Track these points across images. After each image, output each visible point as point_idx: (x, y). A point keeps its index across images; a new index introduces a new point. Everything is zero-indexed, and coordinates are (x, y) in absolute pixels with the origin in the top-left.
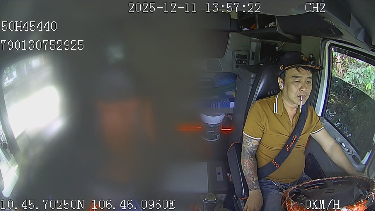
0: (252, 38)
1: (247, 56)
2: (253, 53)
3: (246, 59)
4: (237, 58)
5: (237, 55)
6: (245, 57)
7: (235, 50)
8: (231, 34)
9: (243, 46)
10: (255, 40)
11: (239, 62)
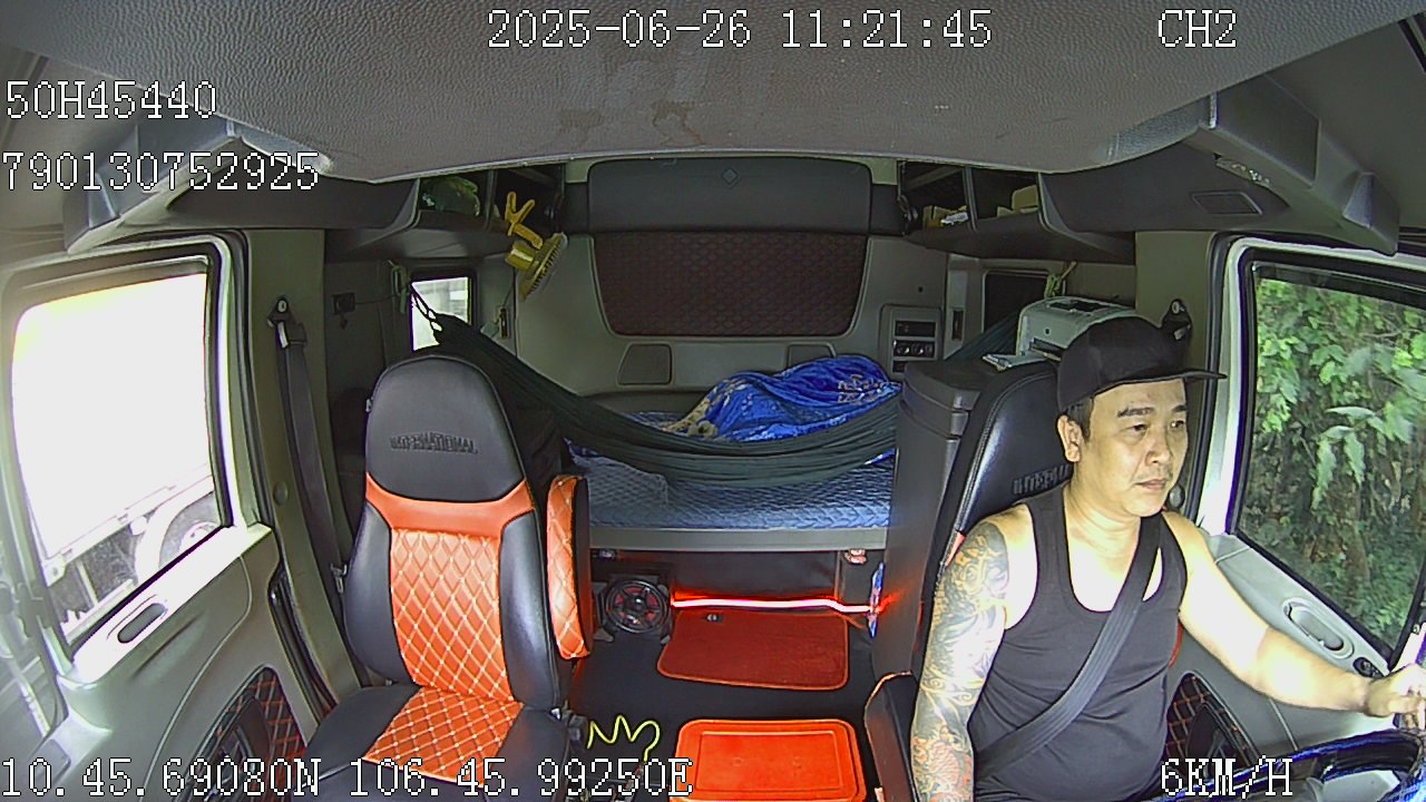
0: (953, 256)
1: (934, 324)
2: (957, 315)
3: (933, 336)
4: (896, 334)
5: (897, 322)
6: (927, 329)
7: (888, 305)
8: (872, 242)
9: (921, 290)
10: (962, 262)
11: (905, 350)
